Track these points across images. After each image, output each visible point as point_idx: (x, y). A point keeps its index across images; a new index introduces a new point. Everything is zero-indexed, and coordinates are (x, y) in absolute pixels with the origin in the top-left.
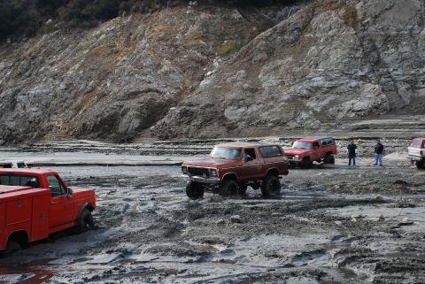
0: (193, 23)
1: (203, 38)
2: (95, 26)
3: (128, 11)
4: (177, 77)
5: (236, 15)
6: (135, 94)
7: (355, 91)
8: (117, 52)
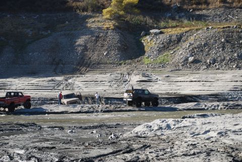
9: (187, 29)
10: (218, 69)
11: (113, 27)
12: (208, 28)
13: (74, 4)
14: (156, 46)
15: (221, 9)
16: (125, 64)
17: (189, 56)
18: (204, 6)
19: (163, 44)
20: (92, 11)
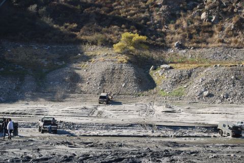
9: (196, 66)
10: (232, 103)
11: (126, 61)
12: (216, 66)
13: (83, 38)
14: (169, 80)
15: (220, 48)
16: (143, 95)
17: (203, 90)
18: (203, 45)
19: (175, 78)
20: (102, 45)
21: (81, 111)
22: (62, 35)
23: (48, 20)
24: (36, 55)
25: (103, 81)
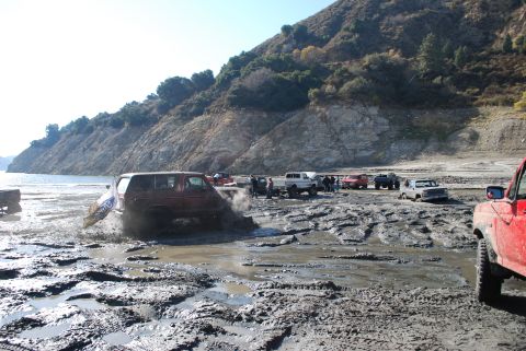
0: (243, 118)
1: (250, 126)
2: (192, 119)
3: (209, 112)
4: (237, 144)
5: (265, 115)
6: (218, 152)
7: (328, 154)
8: (205, 132)
13: (484, 100)
20: (503, 105)
21: (476, 167)
22: (464, 99)
23: (452, 89)
24: (440, 119)
25: (502, 138)
